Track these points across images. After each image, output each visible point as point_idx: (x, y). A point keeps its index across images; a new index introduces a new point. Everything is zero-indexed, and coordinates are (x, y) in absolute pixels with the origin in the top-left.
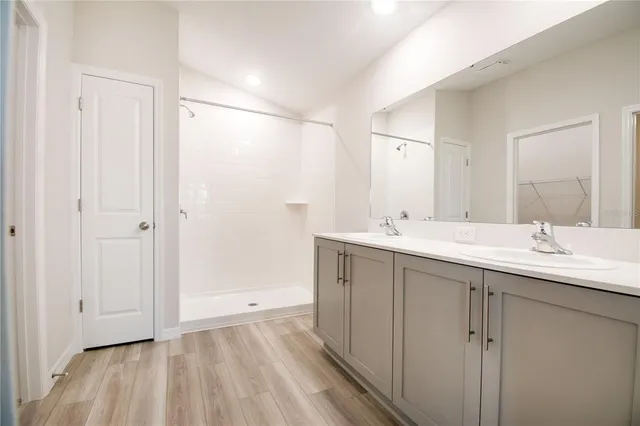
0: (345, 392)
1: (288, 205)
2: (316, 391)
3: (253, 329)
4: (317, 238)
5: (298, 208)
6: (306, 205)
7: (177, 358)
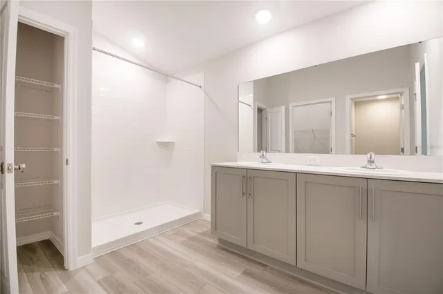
0: (256, 270)
1: (158, 142)
2: (239, 274)
3: (152, 241)
4: (214, 167)
5: (166, 145)
6: (173, 143)
7: (106, 280)
